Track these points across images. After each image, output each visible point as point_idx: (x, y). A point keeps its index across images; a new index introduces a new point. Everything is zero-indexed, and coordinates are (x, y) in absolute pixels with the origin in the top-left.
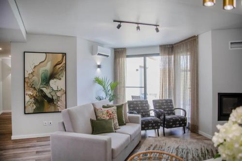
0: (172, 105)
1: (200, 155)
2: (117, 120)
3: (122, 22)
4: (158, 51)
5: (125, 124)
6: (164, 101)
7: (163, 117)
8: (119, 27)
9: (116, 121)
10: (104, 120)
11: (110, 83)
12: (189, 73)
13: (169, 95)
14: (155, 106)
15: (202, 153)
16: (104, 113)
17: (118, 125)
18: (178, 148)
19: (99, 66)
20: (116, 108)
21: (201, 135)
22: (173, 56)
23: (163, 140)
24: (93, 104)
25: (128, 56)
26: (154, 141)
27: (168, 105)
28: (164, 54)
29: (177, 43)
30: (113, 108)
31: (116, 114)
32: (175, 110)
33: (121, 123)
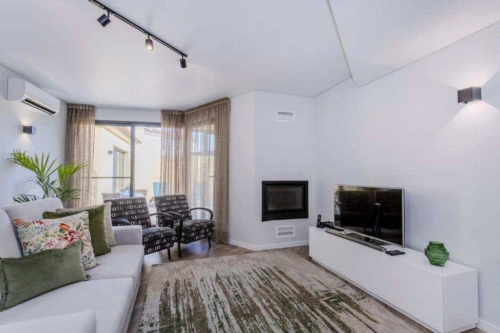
0: (186, 204)
1: (261, 283)
2: (90, 244)
3: (113, 12)
4: (158, 118)
5: (109, 251)
6: (173, 198)
7: (178, 224)
8: (104, 21)
9: (89, 248)
10: (50, 251)
11: (56, 165)
12: (212, 157)
13: (176, 188)
14: (159, 207)
15: (262, 279)
16: (51, 232)
17: (93, 256)
18: (218, 278)
19: (28, 130)
20: (86, 215)
21: (234, 247)
22: (183, 130)
23: (184, 267)
24: (7, 211)
25: (98, 122)
26: (167, 273)
27: (180, 204)
28: (169, 124)
29: (192, 109)
30: (79, 215)
31: (87, 231)
32: (192, 212)
33: (101, 249)
